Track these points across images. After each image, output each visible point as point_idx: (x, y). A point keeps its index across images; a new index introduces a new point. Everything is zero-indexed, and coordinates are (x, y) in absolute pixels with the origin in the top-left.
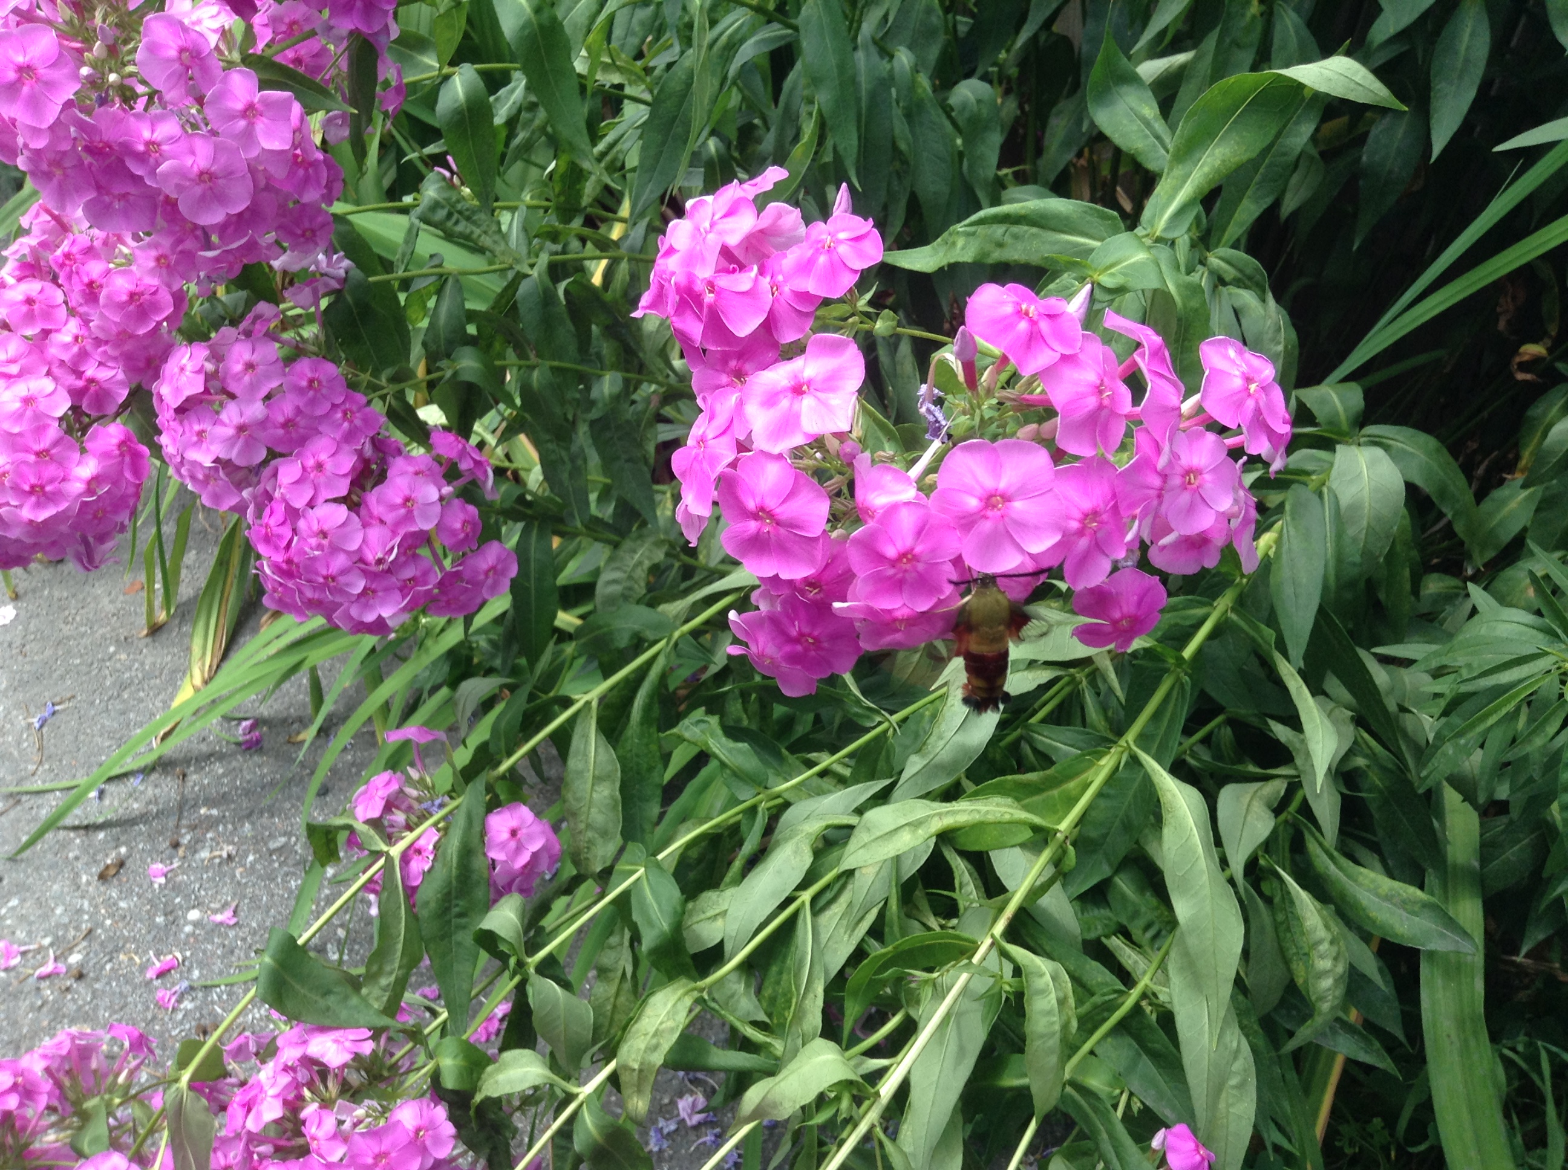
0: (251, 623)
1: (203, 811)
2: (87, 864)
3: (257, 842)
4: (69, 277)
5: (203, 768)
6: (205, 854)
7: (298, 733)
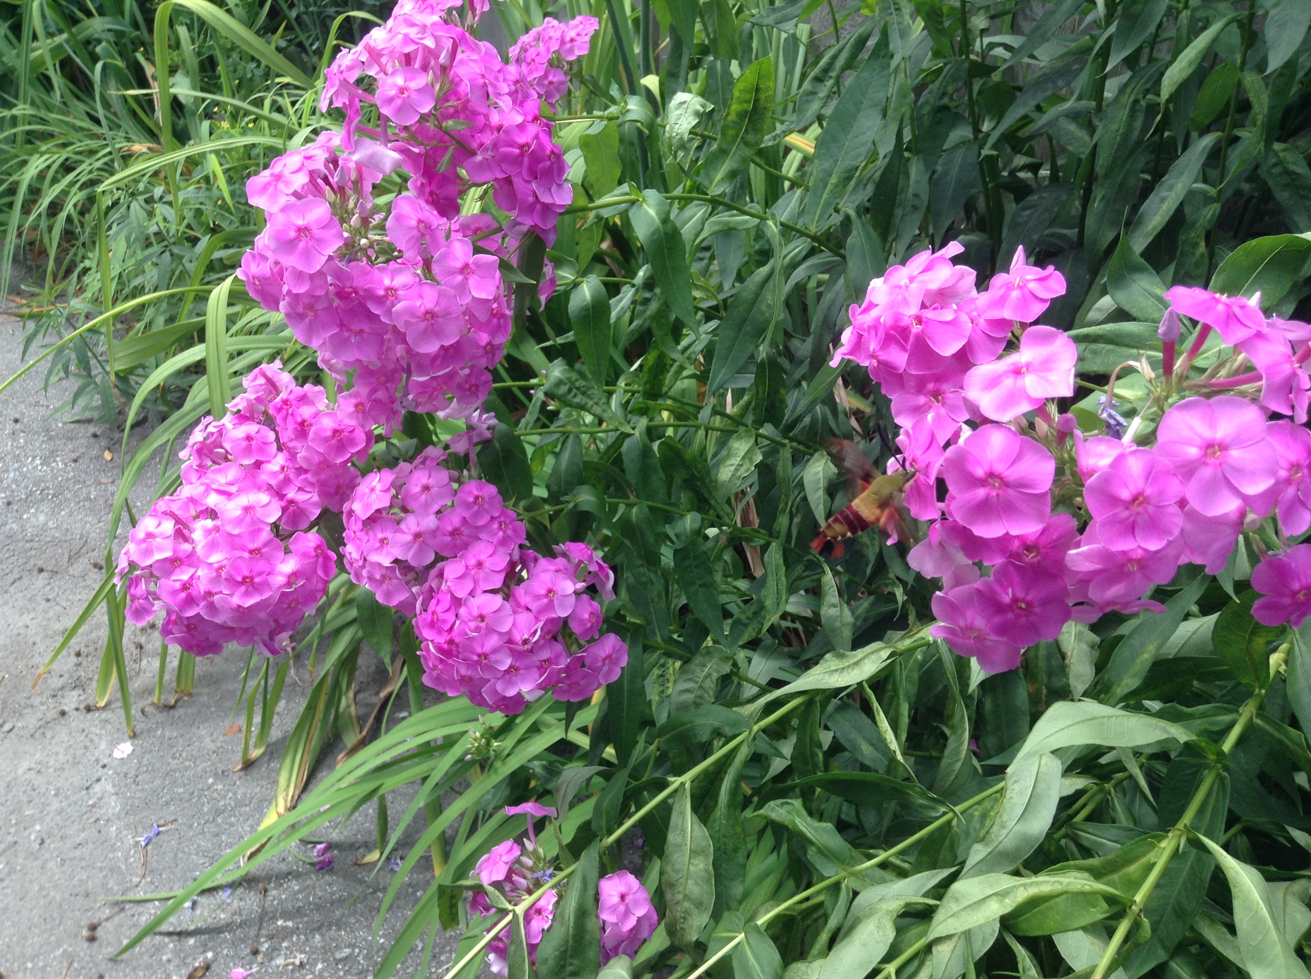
0: (328, 761)
1: (280, 923)
2: (178, 966)
3: (326, 953)
4: (285, 419)
5: (281, 885)
6: (280, 961)
7: (364, 856)
